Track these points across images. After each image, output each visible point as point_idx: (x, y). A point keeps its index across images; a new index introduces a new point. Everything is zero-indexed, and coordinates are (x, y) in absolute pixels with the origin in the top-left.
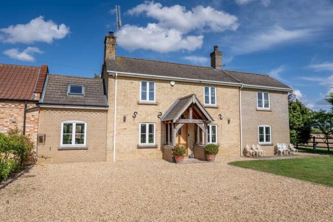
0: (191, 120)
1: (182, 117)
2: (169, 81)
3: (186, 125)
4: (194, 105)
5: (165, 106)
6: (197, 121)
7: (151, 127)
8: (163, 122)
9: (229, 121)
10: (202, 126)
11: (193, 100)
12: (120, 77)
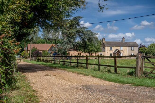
0: (118, 53)
1: (117, 52)
2: (114, 46)
3: (117, 54)
4: (118, 51)
5: (114, 50)
6: (119, 53)
7: (112, 54)
8: (113, 53)
9: (125, 53)
10: (120, 54)
11: (118, 50)
12: (107, 46)
